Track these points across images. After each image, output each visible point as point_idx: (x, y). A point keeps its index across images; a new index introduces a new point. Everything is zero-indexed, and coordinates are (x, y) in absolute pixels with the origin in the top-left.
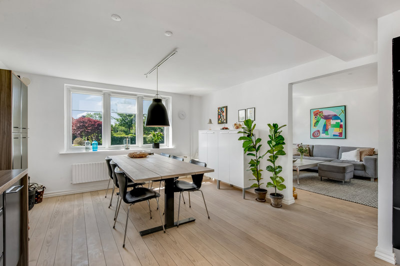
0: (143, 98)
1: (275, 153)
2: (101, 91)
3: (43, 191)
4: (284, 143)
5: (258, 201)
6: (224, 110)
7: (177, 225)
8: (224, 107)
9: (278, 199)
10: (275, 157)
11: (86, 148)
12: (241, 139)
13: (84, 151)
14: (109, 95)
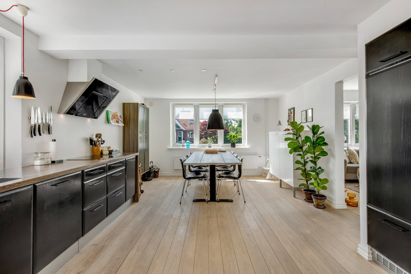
0: (223, 106)
1: (317, 153)
2: (192, 104)
3: (158, 171)
4: (325, 144)
5: (306, 201)
6: (292, 111)
7: (217, 201)
8: (292, 109)
9: (320, 199)
10: (317, 158)
11: (183, 146)
12: (286, 139)
13: (182, 148)
14: (198, 106)
